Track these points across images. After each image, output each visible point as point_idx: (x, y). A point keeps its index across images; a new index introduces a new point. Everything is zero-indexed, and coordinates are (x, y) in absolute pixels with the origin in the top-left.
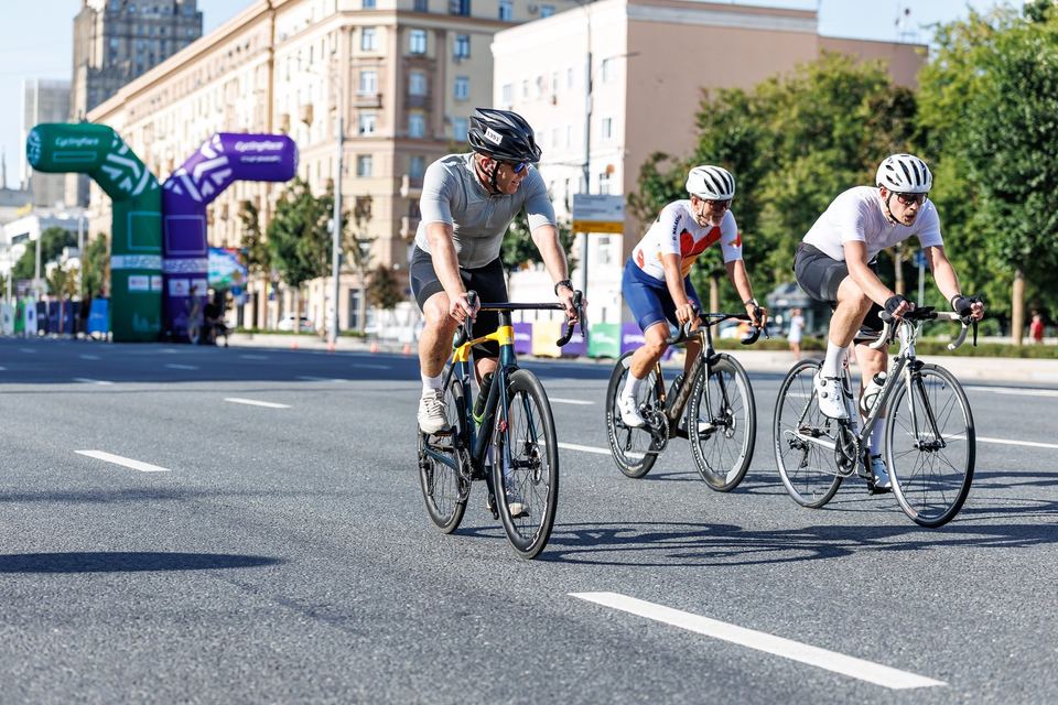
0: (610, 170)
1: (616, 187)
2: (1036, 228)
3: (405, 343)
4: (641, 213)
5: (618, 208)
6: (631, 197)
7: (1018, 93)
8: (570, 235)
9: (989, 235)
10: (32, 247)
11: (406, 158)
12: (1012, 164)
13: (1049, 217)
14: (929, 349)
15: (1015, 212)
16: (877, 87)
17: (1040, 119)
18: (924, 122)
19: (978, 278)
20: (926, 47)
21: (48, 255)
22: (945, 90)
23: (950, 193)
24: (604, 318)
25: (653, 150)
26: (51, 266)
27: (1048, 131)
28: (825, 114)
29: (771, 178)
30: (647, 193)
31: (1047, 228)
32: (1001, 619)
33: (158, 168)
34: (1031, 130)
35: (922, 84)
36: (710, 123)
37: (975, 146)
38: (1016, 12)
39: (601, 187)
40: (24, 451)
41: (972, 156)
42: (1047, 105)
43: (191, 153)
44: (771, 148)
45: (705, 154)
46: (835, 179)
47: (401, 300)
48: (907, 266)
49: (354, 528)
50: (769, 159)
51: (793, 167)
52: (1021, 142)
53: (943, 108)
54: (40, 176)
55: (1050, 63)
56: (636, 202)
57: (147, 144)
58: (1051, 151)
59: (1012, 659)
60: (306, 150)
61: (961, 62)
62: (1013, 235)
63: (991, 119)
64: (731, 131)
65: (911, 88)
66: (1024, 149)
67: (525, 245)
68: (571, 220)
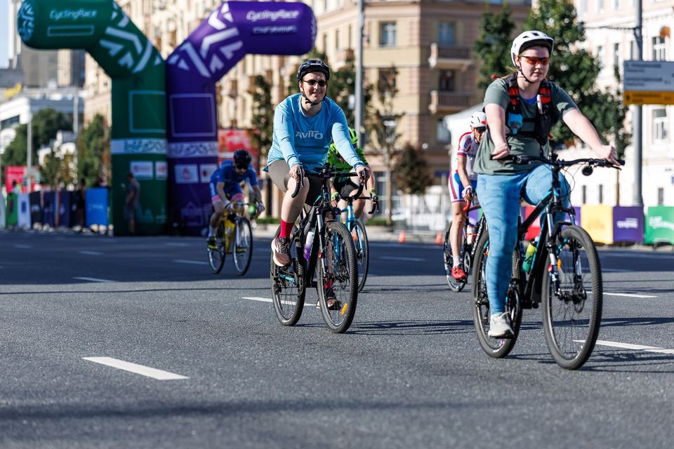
0: (664, 33)
3: (437, 231)
8: (621, 107)
10: (22, 131)
11: (434, 24)
21: (41, 140)
24: (661, 200)
26: (43, 153)
33: (159, 40)
39: (655, 52)
40: (28, 358)
43: (195, 25)
47: (431, 184)
49: (397, 442)
54: (31, 52)
57: (147, 16)
60: (324, 18)
68: (622, 91)
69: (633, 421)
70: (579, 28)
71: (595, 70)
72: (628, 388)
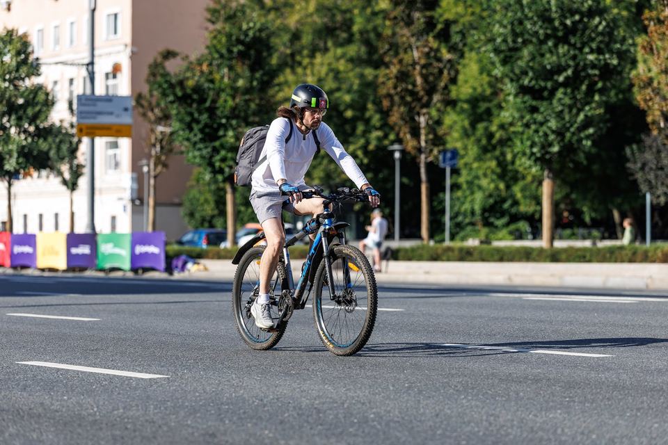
0: (116, 69)
1: (123, 87)
2: (564, 125)
4: (150, 114)
5: (126, 109)
6: (139, 98)
8: (75, 140)
9: (514, 132)
12: (538, 59)
13: (578, 114)
14: (456, 253)
15: (542, 109)
17: (566, 11)
18: (449, 16)
19: (508, 178)
23: (475, 89)
24: (113, 227)
25: (162, 48)
27: (573, 23)
28: (344, 8)
29: (288, 75)
30: (155, 93)
31: (576, 125)
34: (557, 23)
36: (222, 19)
37: (499, 40)
39: (107, 87)
41: (497, 51)
44: (288, 44)
45: (218, 52)
46: (355, 77)
48: (431, 166)
50: (287, 56)
51: (312, 64)
52: (547, 37)
56: (145, 103)
58: (579, 45)
62: (541, 134)
63: (515, 12)
64: (245, 27)
66: (550, 43)
67: (26, 150)
68: (75, 124)
69: (65, 438)
70: (35, 64)
71: (50, 103)
72: (63, 407)
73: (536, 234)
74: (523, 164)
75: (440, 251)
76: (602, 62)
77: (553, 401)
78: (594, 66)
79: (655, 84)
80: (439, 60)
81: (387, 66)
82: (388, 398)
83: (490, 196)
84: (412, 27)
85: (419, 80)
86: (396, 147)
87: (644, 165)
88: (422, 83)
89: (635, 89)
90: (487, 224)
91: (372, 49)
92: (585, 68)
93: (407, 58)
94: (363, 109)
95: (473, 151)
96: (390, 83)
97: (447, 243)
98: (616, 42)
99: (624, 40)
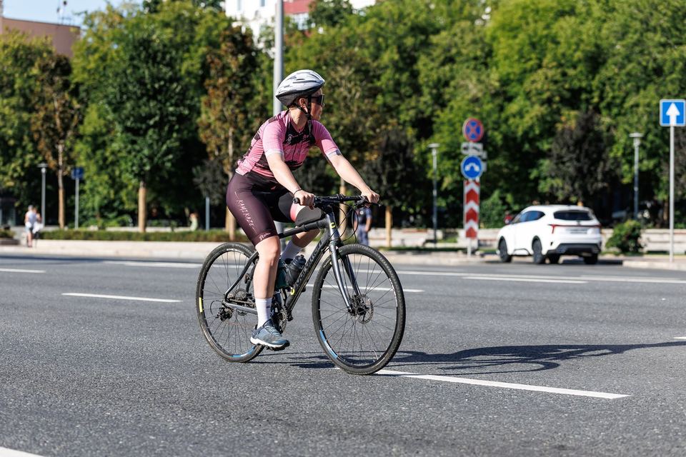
2: (153, 153)
7: (140, 60)
9: (122, 158)
12: (137, 109)
13: (162, 146)
14: (82, 235)
15: (139, 142)
16: (45, 55)
17: (155, 78)
18: (76, 80)
19: (116, 187)
20: (79, 28)
22: (91, 58)
27: (160, 87)
28: (9, 72)
31: (161, 153)
32: (116, 419)
34: (149, 86)
35: (75, 53)
37: (111, 96)
38: (138, 6)
41: (110, 103)
42: (159, 70)
46: (16, 118)
48: (66, 179)
52: (143, 95)
53: (89, 71)
55: (162, 41)
58: (163, 100)
59: (121, 445)
61: (101, 38)
62: (138, 157)
63: (122, 79)
65: (67, 55)
66: (145, 99)
73: (135, 223)
74: (126, 177)
75: (71, 234)
76: (178, 113)
77: (141, 330)
78: (172, 114)
79: (212, 127)
80: (72, 108)
81: (37, 111)
82: (33, 328)
83: (105, 198)
84: (54, 87)
85: (58, 121)
86: (43, 165)
87: (205, 179)
88: (61, 124)
89: (200, 130)
90: (103, 216)
91: (27, 100)
92: (167, 115)
93: (50, 107)
94: (21, 139)
95: (93, 168)
96: (39, 123)
97: (77, 228)
98: (187, 99)
99: (192, 98)
